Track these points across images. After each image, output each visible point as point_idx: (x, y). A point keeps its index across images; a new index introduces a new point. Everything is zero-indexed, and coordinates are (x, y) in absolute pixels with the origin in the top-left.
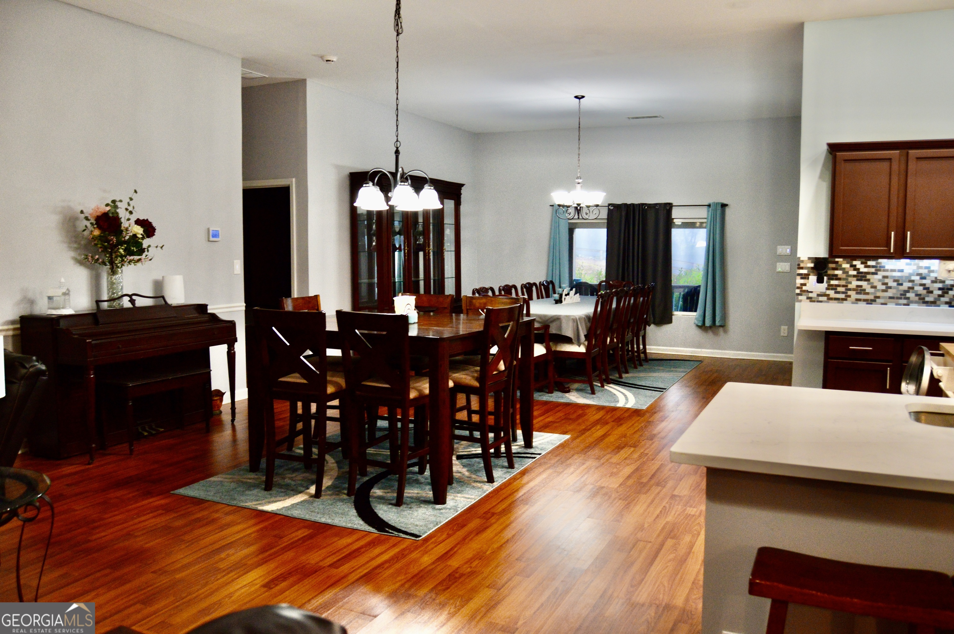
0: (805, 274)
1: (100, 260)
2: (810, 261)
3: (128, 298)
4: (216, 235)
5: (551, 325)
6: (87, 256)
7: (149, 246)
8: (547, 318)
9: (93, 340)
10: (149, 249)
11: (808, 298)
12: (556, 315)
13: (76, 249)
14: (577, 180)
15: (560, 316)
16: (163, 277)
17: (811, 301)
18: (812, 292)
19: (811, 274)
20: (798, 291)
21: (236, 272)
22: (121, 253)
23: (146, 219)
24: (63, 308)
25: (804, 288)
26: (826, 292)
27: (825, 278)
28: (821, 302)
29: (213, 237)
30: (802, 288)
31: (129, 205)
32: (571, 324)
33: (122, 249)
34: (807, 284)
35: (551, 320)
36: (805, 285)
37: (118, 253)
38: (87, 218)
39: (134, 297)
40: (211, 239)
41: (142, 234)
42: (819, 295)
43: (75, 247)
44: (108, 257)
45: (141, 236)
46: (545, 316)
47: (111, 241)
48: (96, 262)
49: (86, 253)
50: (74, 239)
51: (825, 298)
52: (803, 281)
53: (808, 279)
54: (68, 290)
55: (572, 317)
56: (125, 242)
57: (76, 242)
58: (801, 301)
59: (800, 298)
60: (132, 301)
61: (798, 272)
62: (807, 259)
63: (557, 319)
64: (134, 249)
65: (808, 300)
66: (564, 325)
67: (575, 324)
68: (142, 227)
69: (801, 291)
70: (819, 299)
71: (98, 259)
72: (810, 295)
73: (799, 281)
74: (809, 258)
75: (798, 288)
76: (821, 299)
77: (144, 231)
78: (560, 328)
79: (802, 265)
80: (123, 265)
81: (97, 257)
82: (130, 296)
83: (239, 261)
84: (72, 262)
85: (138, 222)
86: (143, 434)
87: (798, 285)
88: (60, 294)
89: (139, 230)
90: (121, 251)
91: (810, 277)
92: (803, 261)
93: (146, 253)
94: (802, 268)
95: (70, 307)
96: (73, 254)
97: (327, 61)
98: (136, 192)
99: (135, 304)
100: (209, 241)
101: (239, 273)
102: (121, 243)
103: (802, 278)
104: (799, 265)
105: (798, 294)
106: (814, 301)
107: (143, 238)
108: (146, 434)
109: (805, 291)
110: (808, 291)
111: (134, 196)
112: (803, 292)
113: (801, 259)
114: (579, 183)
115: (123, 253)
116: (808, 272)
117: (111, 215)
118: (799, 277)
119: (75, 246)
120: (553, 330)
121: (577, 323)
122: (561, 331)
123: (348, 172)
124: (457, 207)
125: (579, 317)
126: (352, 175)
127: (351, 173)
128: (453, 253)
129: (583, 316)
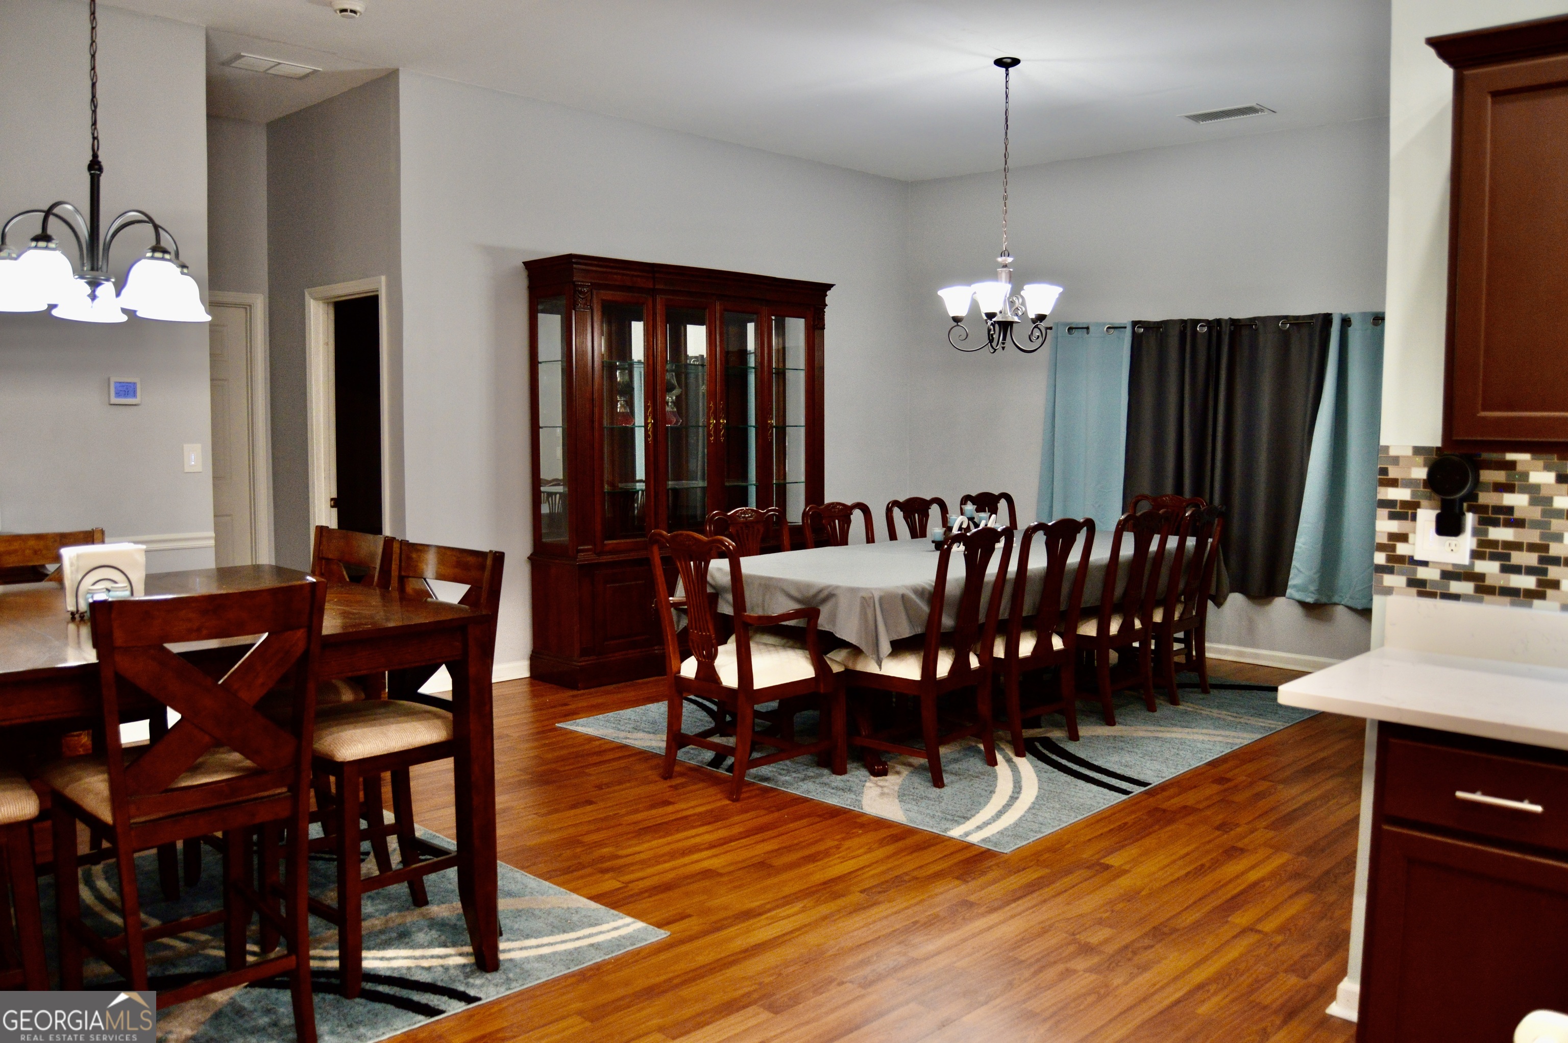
0: (1404, 504)
2: (1420, 459)
4: (123, 389)
5: (821, 608)
8: (812, 592)
11: (1414, 583)
12: (831, 585)
14: (1000, 259)
15: (837, 587)
17: (1421, 594)
18: (1425, 564)
19: (1424, 503)
20: (1380, 558)
25: (1402, 549)
26: (1472, 565)
27: (1470, 519)
28: (1456, 597)
29: (118, 394)
30: (1393, 548)
32: (857, 607)
34: (1411, 537)
35: (822, 596)
36: (1403, 538)
40: (114, 400)
42: (1448, 575)
46: (808, 586)
51: (1466, 587)
52: (1394, 526)
53: (1414, 518)
55: (862, 593)
58: (1389, 591)
59: (1389, 580)
61: (1381, 496)
62: (1410, 452)
65: (1414, 591)
66: (842, 610)
67: (869, 612)
69: (1390, 559)
70: (1448, 587)
72: (1422, 573)
73: (1385, 526)
74: (1418, 450)
75: (1381, 548)
76: (1456, 587)
78: (833, 618)
79: (1393, 473)
83: (198, 446)
87: (1382, 539)
91: (1420, 512)
92: (1396, 460)
94: (1394, 483)
101: (199, 469)
103: (1393, 516)
104: (1384, 471)
105: (1381, 569)
106: (1432, 595)
109: (1401, 559)
110: (1412, 561)
112: (1396, 562)
113: (1393, 452)
114: (1005, 266)
116: (1413, 494)
118: (1383, 513)
120: (823, 624)
121: (875, 610)
122: (834, 625)
123: (518, 263)
124: (814, 334)
125: (882, 594)
126: (530, 266)
127: (526, 264)
128: (802, 431)
129: (901, 592)
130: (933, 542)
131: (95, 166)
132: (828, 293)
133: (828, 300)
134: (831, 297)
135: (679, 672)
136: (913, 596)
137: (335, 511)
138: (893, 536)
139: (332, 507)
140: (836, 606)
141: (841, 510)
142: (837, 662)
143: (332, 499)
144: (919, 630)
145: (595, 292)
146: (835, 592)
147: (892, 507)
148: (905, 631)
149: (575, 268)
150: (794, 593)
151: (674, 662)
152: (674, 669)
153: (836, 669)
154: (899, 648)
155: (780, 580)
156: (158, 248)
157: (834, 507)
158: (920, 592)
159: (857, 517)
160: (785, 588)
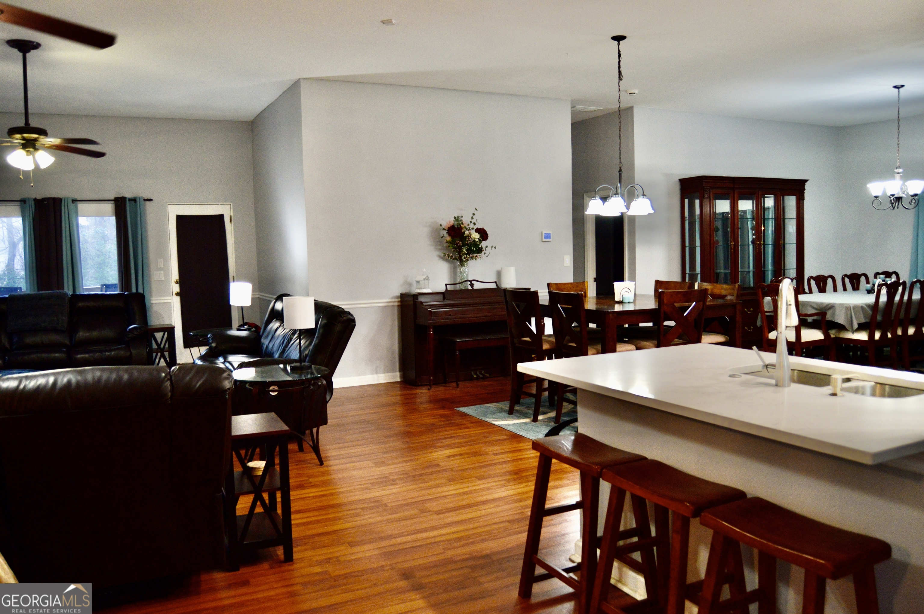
1: (453, 257)
3: (469, 283)
4: (548, 236)
5: (827, 312)
6: (445, 254)
7: (487, 247)
8: (824, 306)
9: (432, 309)
10: (487, 248)
12: (832, 303)
13: (440, 250)
14: (896, 171)
15: (835, 304)
16: (501, 268)
21: (565, 265)
22: (464, 252)
23: (482, 228)
24: (424, 288)
29: (545, 238)
31: (472, 218)
32: (844, 311)
33: (465, 249)
35: (828, 307)
37: (463, 252)
38: (444, 229)
39: (473, 282)
40: (544, 240)
41: (478, 239)
43: (440, 249)
44: (458, 255)
45: (478, 240)
46: (822, 304)
47: (458, 244)
48: (451, 258)
49: (445, 252)
50: (439, 243)
54: (427, 276)
55: (845, 306)
56: (468, 244)
57: (440, 245)
60: (472, 285)
63: (831, 307)
64: (474, 249)
66: (837, 312)
67: (849, 313)
68: (479, 233)
71: (452, 256)
77: (480, 236)
78: (833, 315)
80: (468, 260)
81: (451, 254)
82: (471, 281)
83: (569, 256)
84: (437, 259)
85: (478, 231)
86: (473, 376)
88: (422, 279)
89: (476, 236)
90: (465, 250)
93: (484, 251)
95: (429, 288)
96: (438, 253)
97: (630, 94)
98: (476, 209)
99: (473, 287)
100: (542, 241)
101: (569, 265)
102: (464, 245)
107: (480, 241)
108: (475, 376)
111: (476, 212)
114: (899, 173)
115: (466, 252)
117: (456, 226)
119: (440, 247)
120: (829, 317)
121: (851, 311)
122: (834, 318)
123: (677, 179)
124: (800, 202)
125: (854, 306)
126: (682, 181)
127: (680, 180)
128: (795, 246)
129: (861, 305)
130: (866, 290)
131: (620, 171)
132: (806, 184)
133: (806, 187)
134: (807, 186)
135: (768, 337)
136: (865, 307)
137: (595, 282)
138: (845, 289)
139: (594, 281)
140: (835, 310)
141: (823, 278)
142: (833, 333)
143: (594, 278)
144: (868, 320)
145: (711, 190)
146: (834, 305)
147: (844, 277)
148: (863, 320)
149: (704, 182)
150: (815, 306)
151: (766, 334)
152: (766, 336)
153: (833, 336)
154: (861, 327)
155: (809, 302)
156: (644, 195)
157: (820, 277)
158: (868, 306)
159: (830, 281)
160: (812, 305)
